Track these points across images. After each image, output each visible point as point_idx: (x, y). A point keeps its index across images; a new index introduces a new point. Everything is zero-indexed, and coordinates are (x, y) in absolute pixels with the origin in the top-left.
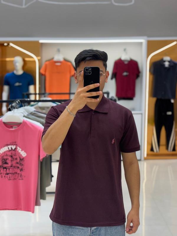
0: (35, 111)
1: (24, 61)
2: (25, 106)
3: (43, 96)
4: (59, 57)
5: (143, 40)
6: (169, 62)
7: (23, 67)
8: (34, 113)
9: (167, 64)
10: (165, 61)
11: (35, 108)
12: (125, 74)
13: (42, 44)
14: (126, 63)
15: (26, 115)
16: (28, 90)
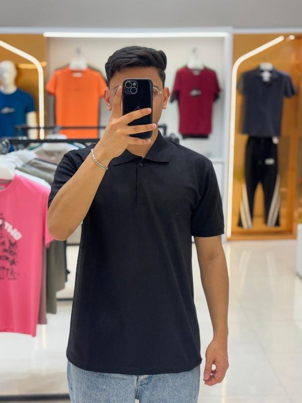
0: (35, 159)
1: (18, 69)
2: (18, 150)
3: (51, 131)
4: (79, 63)
5: (225, 34)
6: (271, 72)
7: (17, 81)
8: (35, 163)
9: (266, 76)
10: (262, 71)
11: (37, 153)
12: (194, 93)
13: (49, 39)
14: (196, 73)
15: (19, 166)
16: (24, 120)
